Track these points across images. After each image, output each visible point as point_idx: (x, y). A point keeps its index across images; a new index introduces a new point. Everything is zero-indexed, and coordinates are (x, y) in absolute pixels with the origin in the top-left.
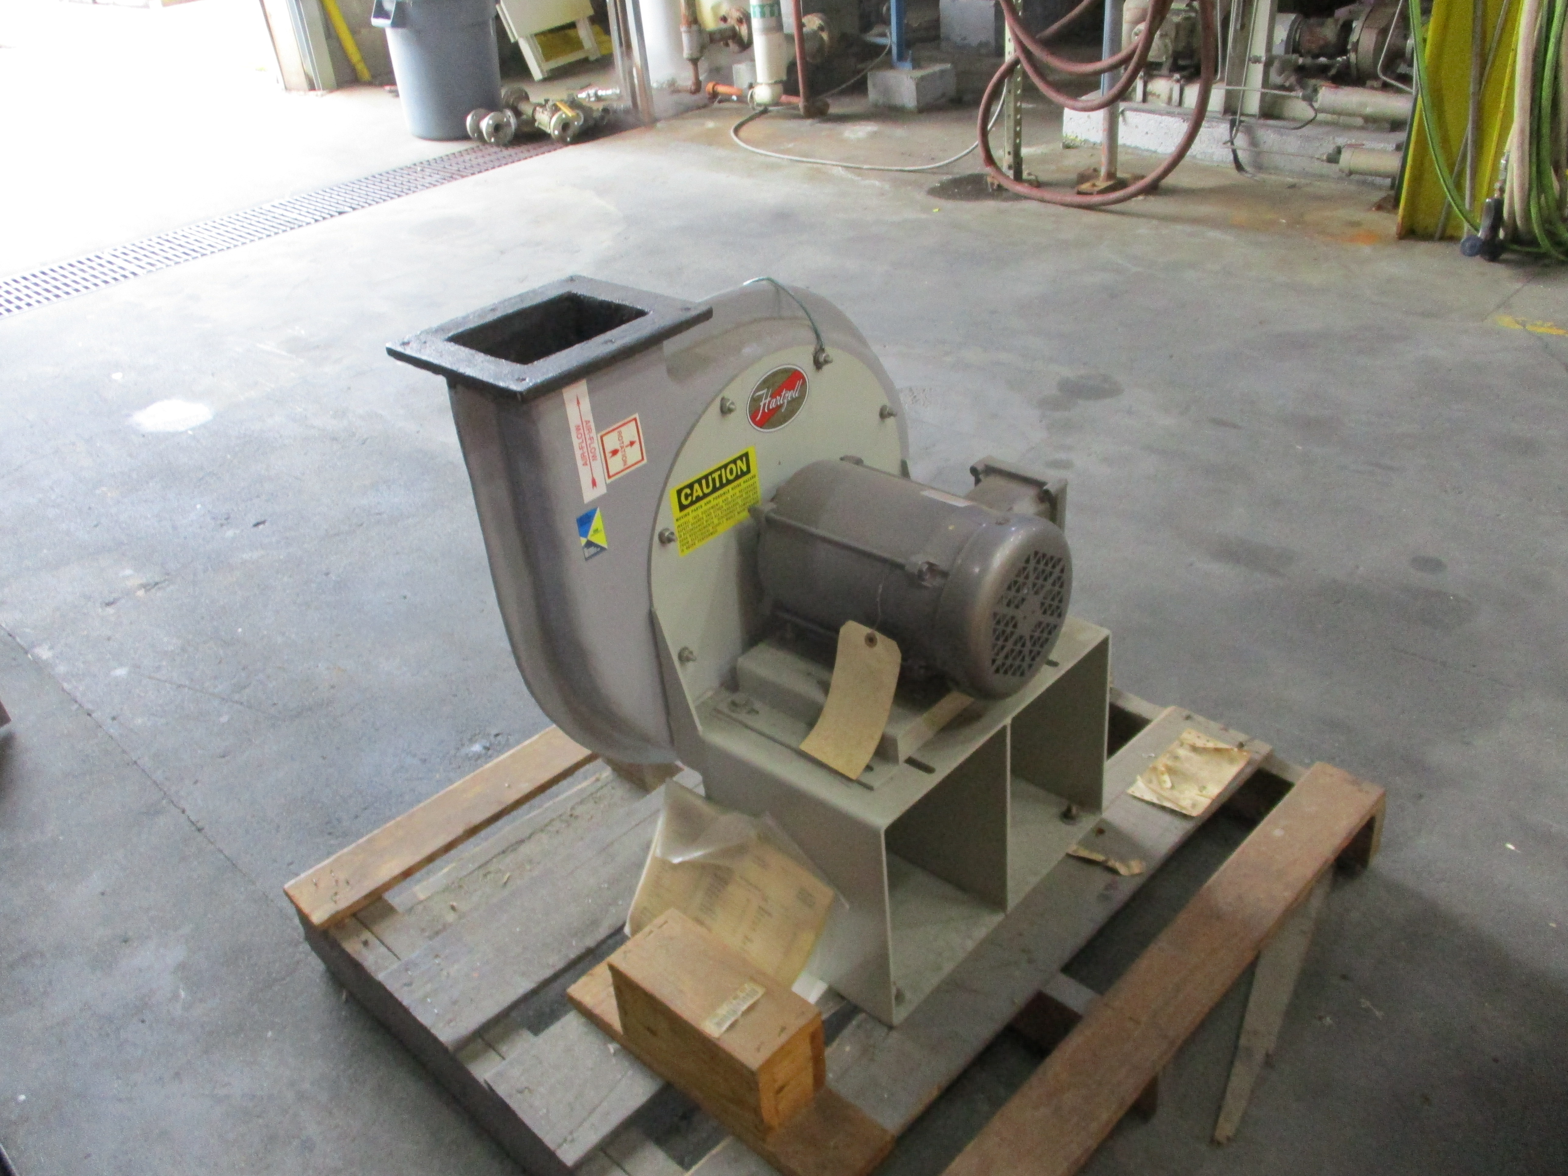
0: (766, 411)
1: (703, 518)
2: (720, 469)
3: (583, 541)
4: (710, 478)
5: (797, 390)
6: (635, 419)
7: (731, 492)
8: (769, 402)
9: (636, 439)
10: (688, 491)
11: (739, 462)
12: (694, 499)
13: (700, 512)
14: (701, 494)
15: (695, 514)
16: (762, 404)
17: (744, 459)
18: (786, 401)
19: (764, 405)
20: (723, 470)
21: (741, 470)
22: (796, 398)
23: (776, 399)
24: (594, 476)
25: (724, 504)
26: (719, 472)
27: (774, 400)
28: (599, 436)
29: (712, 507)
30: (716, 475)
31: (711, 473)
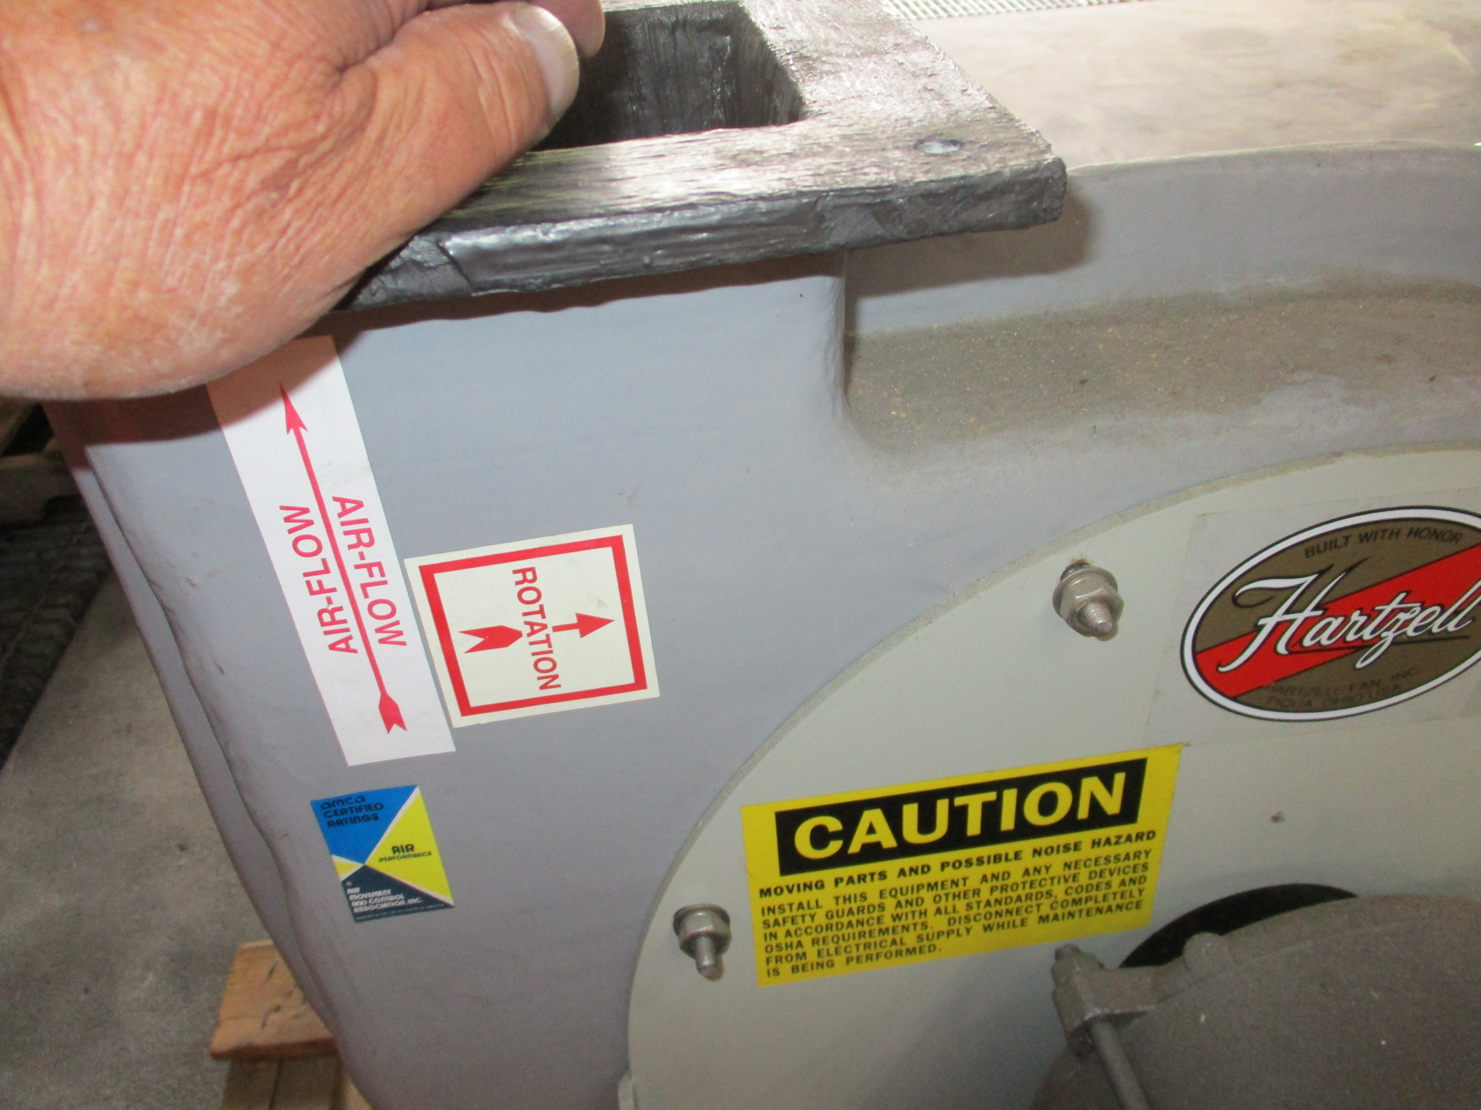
0: (1281, 648)
1: (882, 907)
2: (999, 786)
3: (346, 867)
4: (942, 807)
5: (1456, 613)
6: (616, 544)
7: (1028, 861)
8: (1309, 623)
9: (614, 611)
10: (833, 824)
11: (1091, 785)
12: (855, 847)
13: (872, 889)
14: (889, 841)
15: (845, 889)
16: (1269, 623)
17: (1120, 779)
18: (1389, 636)
19: (1280, 628)
20: (1010, 796)
21: (1095, 804)
22: (1446, 637)
23: (1347, 619)
24: (391, 693)
25: (985, 888)
26: (991, 796)
27: (1336, 622)
28: (414, 565)
29: (931, 887)
30: (974, 804)
31: (951, 793)
